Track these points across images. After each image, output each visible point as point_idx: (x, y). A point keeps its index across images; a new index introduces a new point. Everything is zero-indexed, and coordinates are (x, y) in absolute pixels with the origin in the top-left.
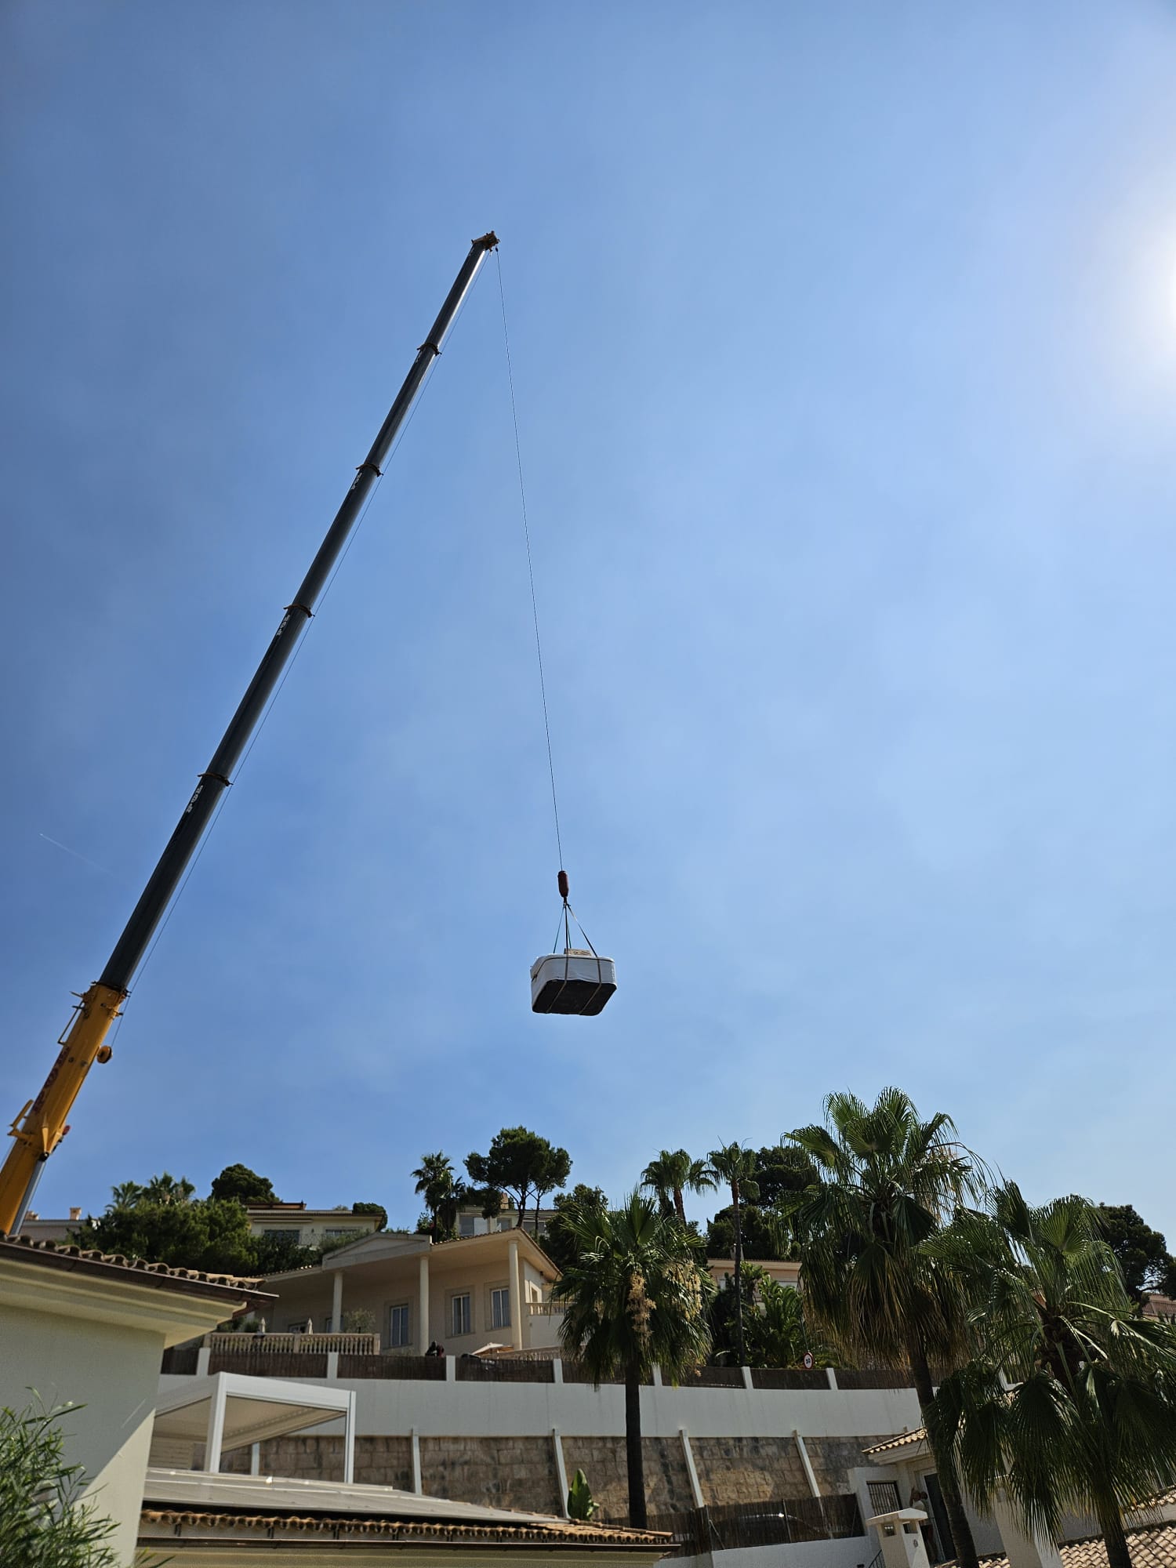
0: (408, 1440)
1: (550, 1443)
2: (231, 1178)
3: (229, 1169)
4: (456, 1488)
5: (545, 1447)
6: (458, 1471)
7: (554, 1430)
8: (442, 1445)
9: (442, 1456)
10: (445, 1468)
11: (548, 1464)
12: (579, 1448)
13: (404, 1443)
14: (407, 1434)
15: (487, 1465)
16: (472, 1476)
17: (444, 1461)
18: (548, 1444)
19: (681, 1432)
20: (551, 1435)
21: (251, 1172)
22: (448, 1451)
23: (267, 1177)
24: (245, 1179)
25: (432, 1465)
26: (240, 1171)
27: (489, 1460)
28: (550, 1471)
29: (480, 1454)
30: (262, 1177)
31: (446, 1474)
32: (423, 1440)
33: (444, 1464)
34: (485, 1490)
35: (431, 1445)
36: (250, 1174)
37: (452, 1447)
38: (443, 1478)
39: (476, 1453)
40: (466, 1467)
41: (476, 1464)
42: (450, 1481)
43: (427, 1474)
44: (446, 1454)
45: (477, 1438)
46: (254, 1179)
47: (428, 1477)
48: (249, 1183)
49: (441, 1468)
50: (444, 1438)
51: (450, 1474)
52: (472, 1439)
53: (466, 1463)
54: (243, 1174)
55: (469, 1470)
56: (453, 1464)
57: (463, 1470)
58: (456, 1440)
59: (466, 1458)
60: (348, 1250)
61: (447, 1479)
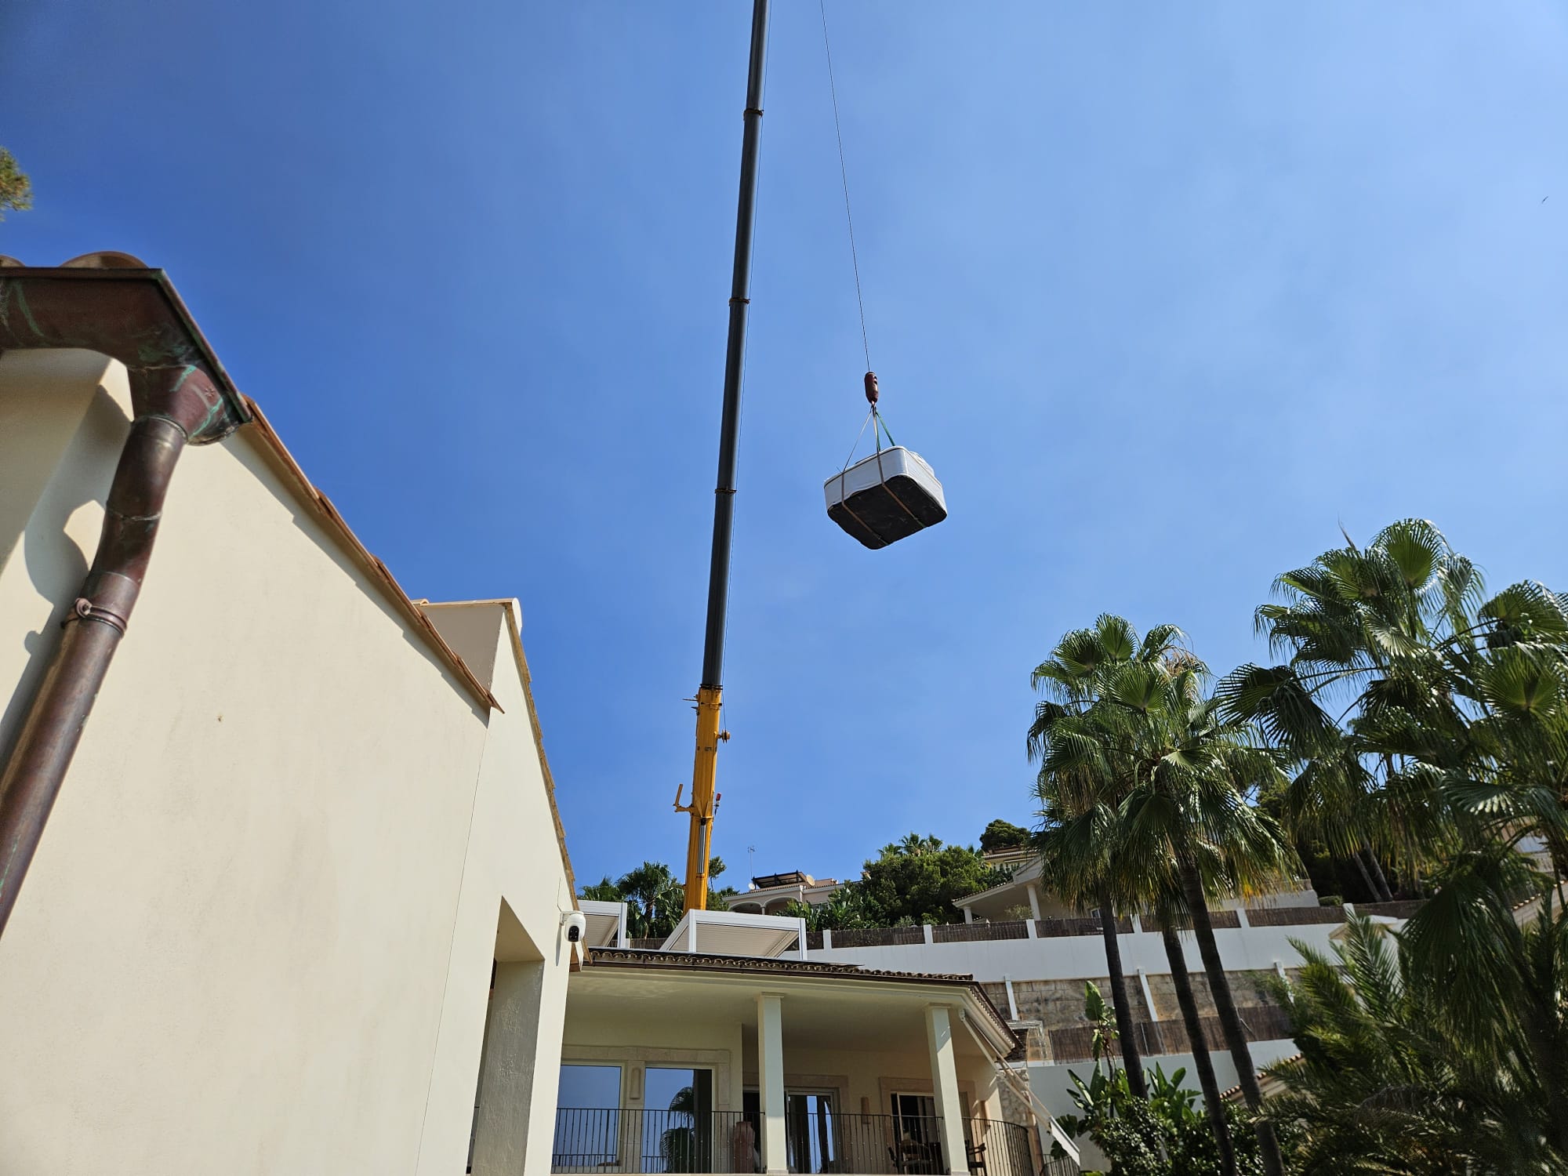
0: (1003, 984)
1: (1137, 981)
2: (993, 833)
3: (990, 825)
4: (1051, 1018)
5: (1132, 984)
6: (1051, 1006)
7: (1138, 970)
8: (1034, 986)
9: (1035, 996)
10: (1039, 1004)
11: (1137, 997)
12: (1167, 983)
13: (1000, 986)
14: (1001, 980)
15: (1078, 1000)
16: (1063, 1010)
17: (1038, 998)
18: (1135, 982)
19: (1275, 964)
20: (1136, 974)
21: (1009, 824)
22: (1041, 992)
23: (1024, 827)
24: (1005, 831)
25: (1027, 1002)
26: (999, 825)
27: (1078, 996)
28: (1139, 1003)
29: (1070, 992)
30: (1019, 827)
31: (1041, 1008)
32: (1016, 985)
33: (1037, 1001)
34: (1077, 1019)
35: (1024, 987)
36: (1009, 827)
37: (1043, 988)
38: (1038, 1011)
39: (1066, 992)
40: (1058, 1003)
41: (1067, 999)
42: (1045, 1013)
43: (1023, 1008)
44: (1039, 993)
45: (1066, 980)
46: (1013, 830)
47: (1025, 1010)
48: (1009, 834)
49: (1036, 1004)
50: (1036, 982)
51: (1044, 1008)
52: (1061, 981)
53: (1058, 999)
54: (1002, 827)
55: (1061, 1004)
56: (1046, 1000)
57: (1055, 1004)
58: (1046, 982)
59: (1058, 995)
60: (1031, 866)
61: (1042, 1011)
